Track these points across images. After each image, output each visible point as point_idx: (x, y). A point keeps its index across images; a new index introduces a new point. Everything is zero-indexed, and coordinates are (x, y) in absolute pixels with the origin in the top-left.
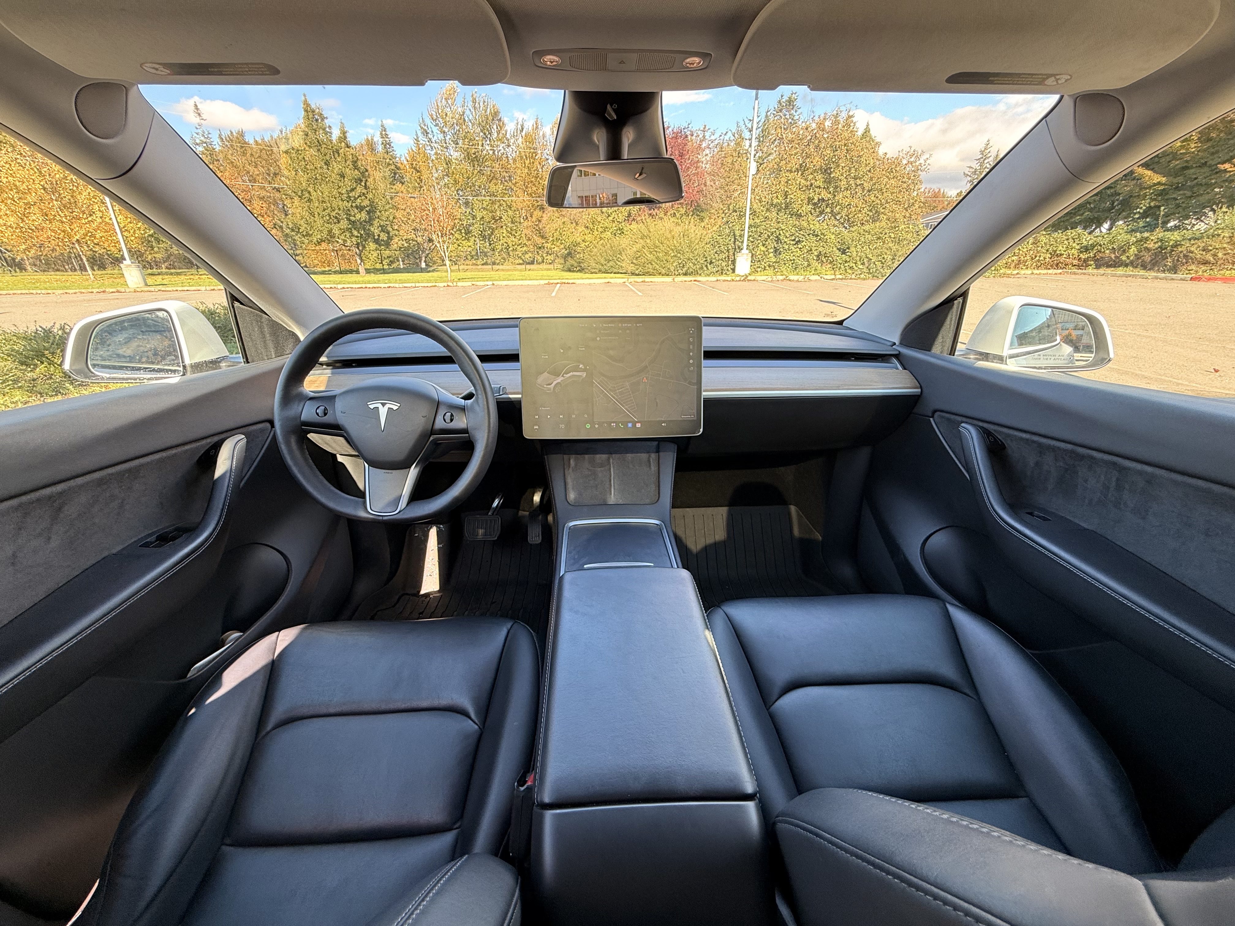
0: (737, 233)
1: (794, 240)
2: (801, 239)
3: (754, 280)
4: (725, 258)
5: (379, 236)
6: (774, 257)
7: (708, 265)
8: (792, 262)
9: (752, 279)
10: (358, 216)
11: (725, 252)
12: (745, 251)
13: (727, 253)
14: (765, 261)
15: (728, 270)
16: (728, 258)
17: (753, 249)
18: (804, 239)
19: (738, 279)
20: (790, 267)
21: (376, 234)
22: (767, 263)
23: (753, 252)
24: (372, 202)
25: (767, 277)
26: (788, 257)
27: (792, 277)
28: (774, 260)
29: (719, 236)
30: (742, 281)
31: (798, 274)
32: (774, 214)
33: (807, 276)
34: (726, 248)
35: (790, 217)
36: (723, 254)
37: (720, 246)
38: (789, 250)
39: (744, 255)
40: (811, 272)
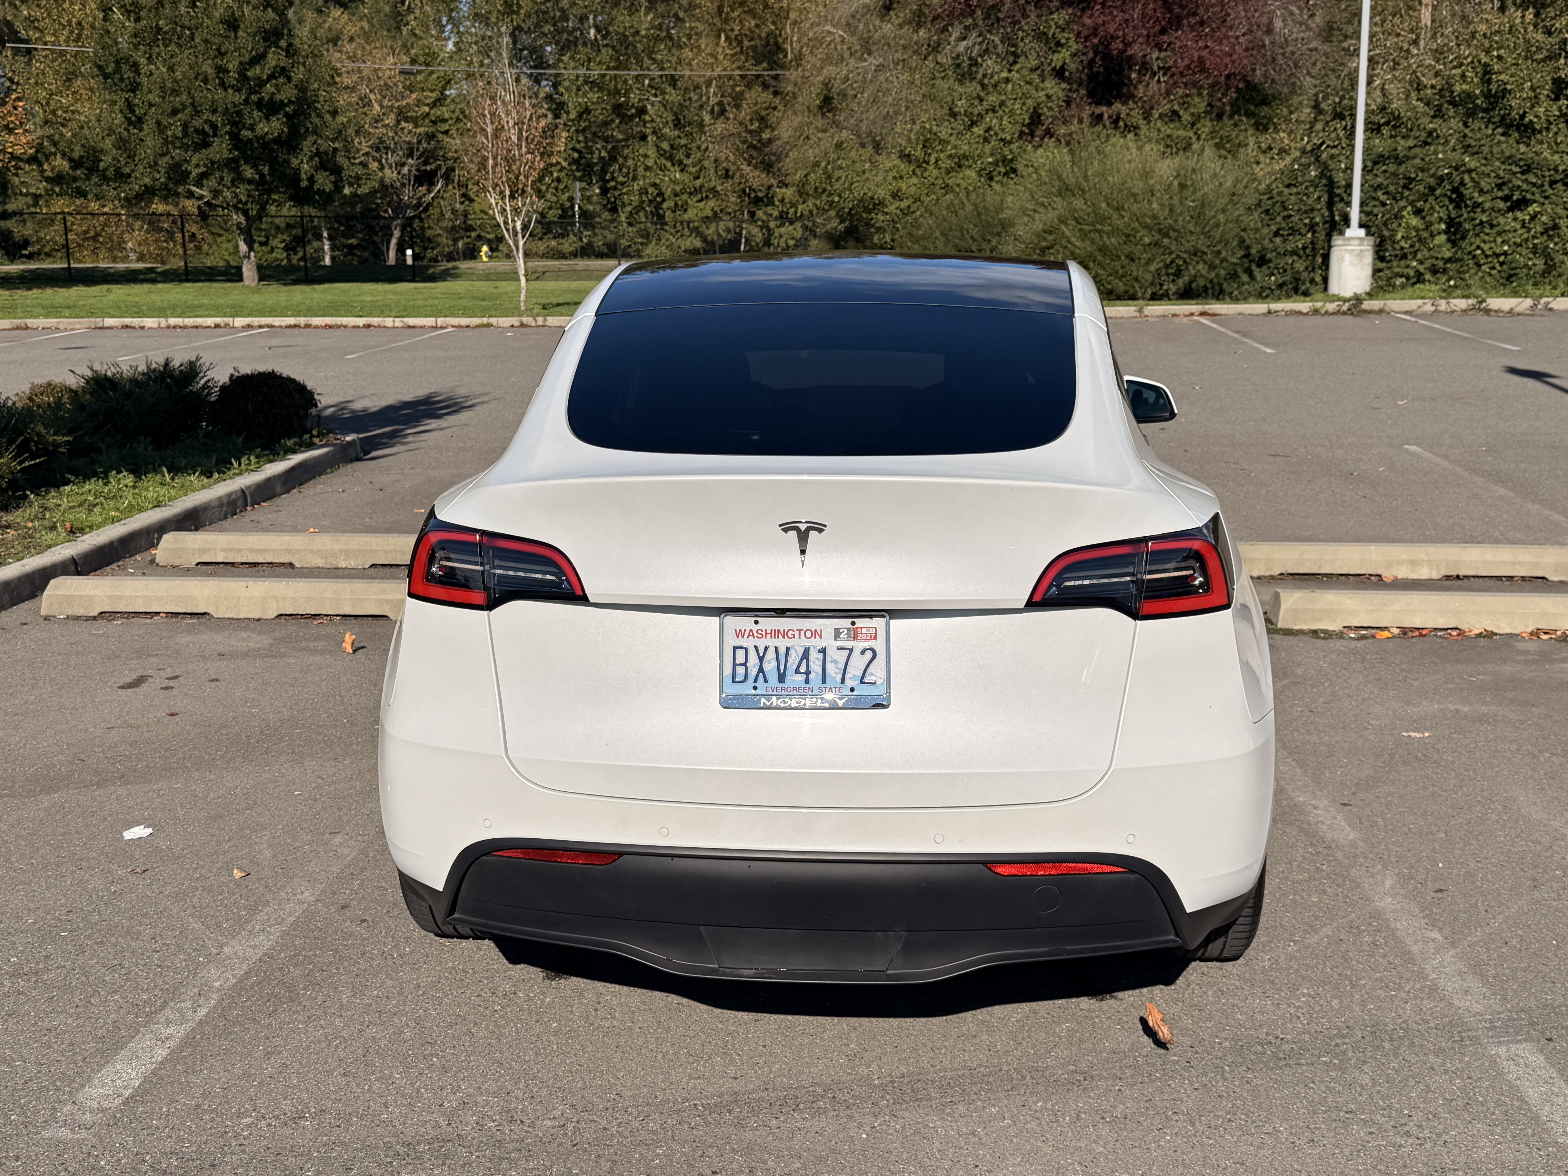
0: (1339, 178)
1: (1506, 199)
2: (1529, 196)
3: (1381, 311)
4: (1304, 248)
5: (311, 179)
6: (1449, 245)
7: (1254, 267)
8: (1502, 259)
9: (1376, 308)
10: (263, 128)
11: (1303, 231)
12: (1355, 231)
13: (1309, 235)
14: (1419, 256)
15: (1312, 281)
16: (1314, 249)
17: (1385, 224)
18: (1537, 197)
19: (1331, 307)
20: (1494, 272)
21: (304, 176)
22: (1428, 264)
23: (1386, 233)
24: (302, 88)
25: (1420, 302)
26: (1486, 247)
27: (1495, 303)
28: (1448, 255)
29: (1288, 186)
30: (1344, 313)
31: (1515, 294)
32: (1455, 124)
33: (1544, 300)
34: (1307, 221)
35: (1503, 134)
36: (1298, 237)
37: (1290, 216)
38: (1492, 226)
39: (1353, 242)
40: (1555, 288)
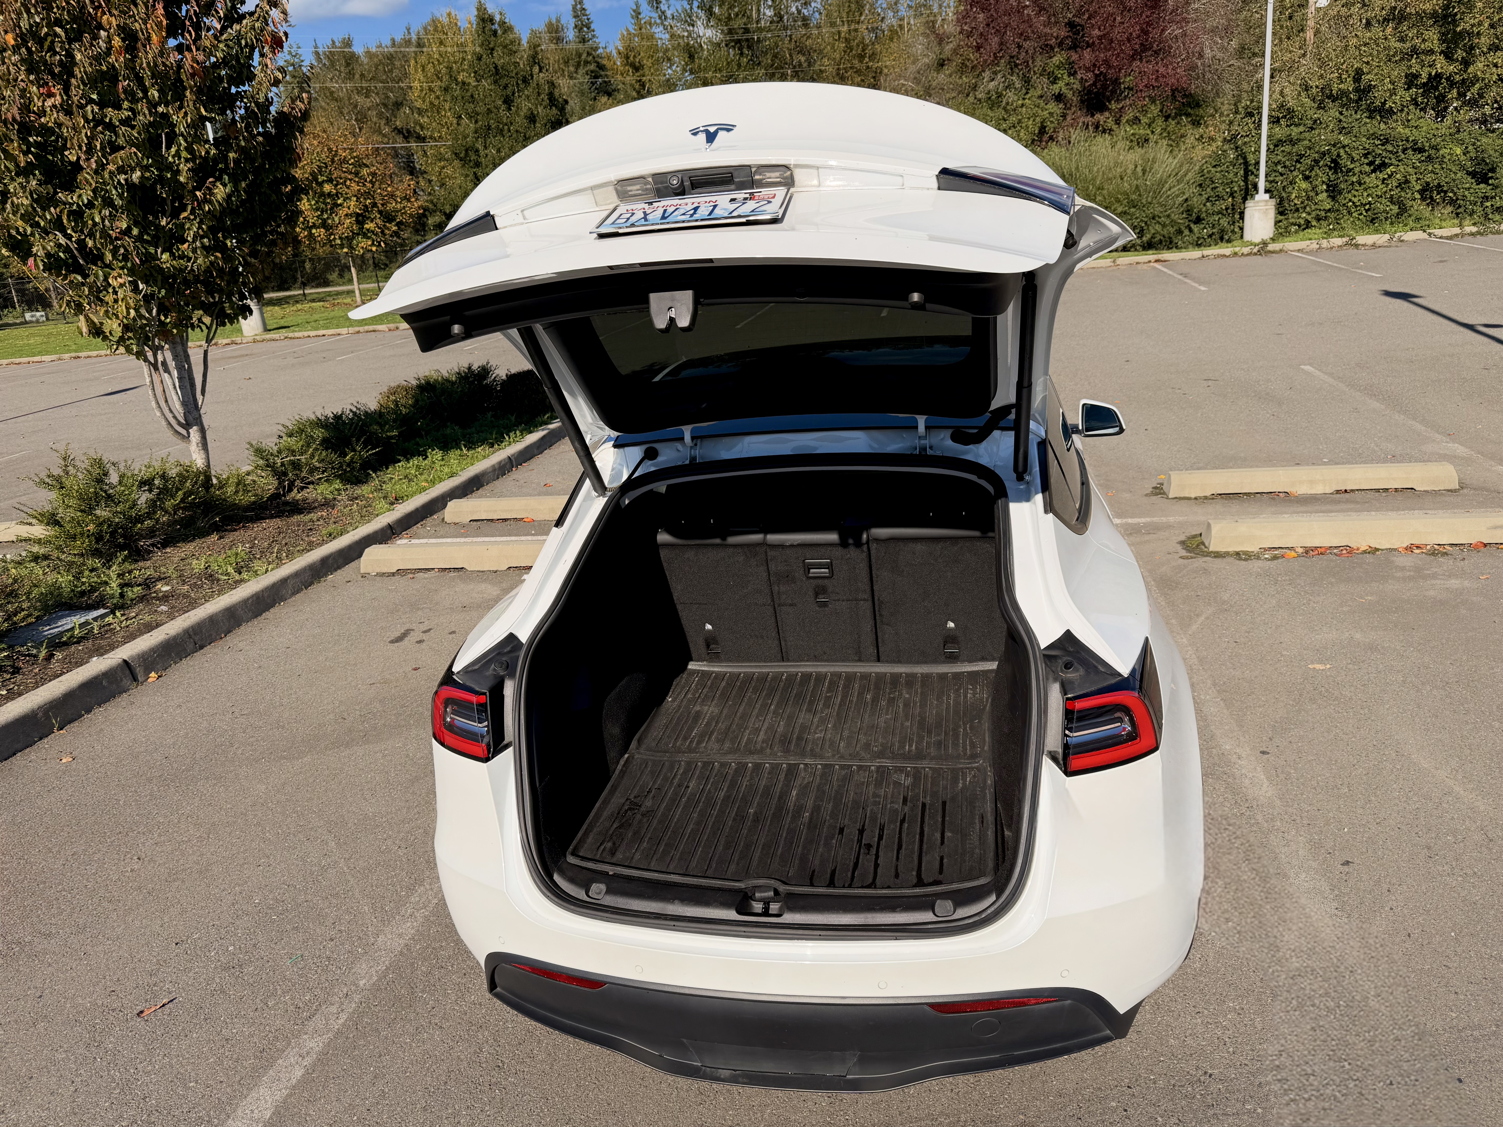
0: (1251, 159)
1: (1370, 164)
2: (1386, 161)
3: (1281, 251)
4: (1227, 209)
6: (1329, 200)
7: (1192, 225)
8: (1367, 207)
9: (1277, 249)
11: (1226, 197)
12: (1262, 196)
13: (1230, 200)
14: (1308, 209)
15: (1233, 231)
16: (1233, 209)
17: (1284, 188)
18: (1394, 161)
19: (1246, 250)
20: (1361, 217)
22: (1314, 214)
23: (1284, 194)
25: (1308, 242)
26: (1355, 200)
27: (1363, 239)
28: (1328, 207)
29: (1214, 166)
30: (1255, 254)
31: (1377, 231)
32: (1334, 113)
33: (1398, 234)
34: (1228, 190)
35: (1368, 118)
36: (1222, 202)
37: (1216, 188)
38: (1360, 184)
39: (1260, 204)
40: (1406, 225)
